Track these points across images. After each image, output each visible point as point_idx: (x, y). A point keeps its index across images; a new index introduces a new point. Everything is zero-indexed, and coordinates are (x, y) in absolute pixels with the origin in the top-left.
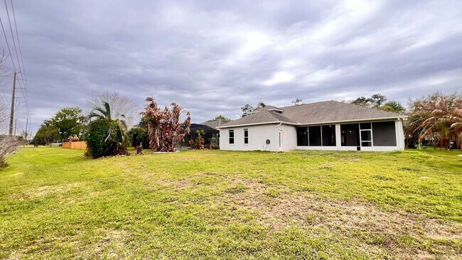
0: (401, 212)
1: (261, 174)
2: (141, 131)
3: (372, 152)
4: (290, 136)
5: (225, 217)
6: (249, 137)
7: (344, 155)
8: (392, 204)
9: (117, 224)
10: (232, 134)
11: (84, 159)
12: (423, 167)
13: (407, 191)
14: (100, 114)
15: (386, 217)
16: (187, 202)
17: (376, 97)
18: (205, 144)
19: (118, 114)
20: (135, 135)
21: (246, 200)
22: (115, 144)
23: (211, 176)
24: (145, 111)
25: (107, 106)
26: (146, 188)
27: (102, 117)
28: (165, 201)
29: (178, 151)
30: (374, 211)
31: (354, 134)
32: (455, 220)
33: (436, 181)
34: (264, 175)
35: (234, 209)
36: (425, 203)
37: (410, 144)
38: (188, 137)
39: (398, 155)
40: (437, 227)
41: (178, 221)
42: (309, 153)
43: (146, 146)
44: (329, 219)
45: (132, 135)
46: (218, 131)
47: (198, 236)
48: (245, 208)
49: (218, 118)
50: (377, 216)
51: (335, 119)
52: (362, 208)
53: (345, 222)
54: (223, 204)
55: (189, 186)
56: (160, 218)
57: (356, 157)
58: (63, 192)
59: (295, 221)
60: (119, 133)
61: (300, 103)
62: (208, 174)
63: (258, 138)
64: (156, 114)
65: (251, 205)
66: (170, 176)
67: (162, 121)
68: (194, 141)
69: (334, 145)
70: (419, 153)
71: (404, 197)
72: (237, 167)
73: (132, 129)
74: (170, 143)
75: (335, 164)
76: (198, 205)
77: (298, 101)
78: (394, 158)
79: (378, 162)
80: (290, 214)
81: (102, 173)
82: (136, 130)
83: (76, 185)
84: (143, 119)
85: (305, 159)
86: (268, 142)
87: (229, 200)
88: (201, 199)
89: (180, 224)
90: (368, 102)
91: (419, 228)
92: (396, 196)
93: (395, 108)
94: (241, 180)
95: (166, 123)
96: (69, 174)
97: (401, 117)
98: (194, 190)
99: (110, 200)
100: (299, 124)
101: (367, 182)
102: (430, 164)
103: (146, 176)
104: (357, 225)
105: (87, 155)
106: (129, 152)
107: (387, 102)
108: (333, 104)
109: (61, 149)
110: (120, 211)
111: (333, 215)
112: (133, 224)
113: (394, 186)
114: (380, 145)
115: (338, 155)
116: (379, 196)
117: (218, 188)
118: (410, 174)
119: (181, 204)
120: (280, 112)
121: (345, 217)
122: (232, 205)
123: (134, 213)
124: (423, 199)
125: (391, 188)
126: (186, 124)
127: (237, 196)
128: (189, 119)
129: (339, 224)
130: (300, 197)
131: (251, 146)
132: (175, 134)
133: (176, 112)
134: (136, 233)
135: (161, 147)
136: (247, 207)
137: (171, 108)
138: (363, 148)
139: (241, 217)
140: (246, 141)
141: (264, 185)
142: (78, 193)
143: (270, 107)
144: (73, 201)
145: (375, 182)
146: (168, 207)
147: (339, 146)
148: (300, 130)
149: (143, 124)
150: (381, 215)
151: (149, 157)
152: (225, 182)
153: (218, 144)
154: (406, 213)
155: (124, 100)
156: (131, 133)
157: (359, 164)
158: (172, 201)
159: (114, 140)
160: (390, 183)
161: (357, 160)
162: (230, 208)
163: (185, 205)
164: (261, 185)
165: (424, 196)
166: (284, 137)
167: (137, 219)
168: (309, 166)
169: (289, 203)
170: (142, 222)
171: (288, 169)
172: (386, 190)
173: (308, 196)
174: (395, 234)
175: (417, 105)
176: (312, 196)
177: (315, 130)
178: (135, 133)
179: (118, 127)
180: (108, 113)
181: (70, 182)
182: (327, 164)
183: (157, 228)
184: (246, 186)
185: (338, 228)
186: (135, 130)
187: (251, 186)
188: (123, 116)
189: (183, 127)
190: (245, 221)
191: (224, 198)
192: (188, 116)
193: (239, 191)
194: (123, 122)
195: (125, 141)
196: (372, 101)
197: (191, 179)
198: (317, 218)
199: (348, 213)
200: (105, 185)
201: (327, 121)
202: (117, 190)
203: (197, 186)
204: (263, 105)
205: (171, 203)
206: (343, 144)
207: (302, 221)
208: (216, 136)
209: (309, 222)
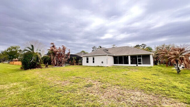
0: (153, 94)
1: (100, 78)
2: (48, 57)
3: (142, 67)
4: (111, 60)
5: (84, 99)
6: (95, 60)
7: (132, 68)
8: (150, 91)
9: (34, 105)
10: (87, 59)
11: (20, 70)
12: (160, 74)
13: (154, 84)
14: (29, 50)
16: (67, 92)
17: (143, 45)
18: (76, 63)
19: (37, 50)
20: (45, 59)
21: (93, 90)
22: (35, 63)
23: (78, 79)
24: (50, 49)
25: (32, 46)
26: (49, 85)
27: (30, 51)
28: (57, 92)
29: (64, 66)
30: (143, 94)
31: (135, 59)
32: (172, 98)
33: (165, 80)
34: (101, 78)
35: (88, 95)
36: (161, 90)
37: (155, 63)
38: (69, 60)
39: (151, 68)
40: (166, 101)
41: (63, 102)
42: (118, 67)
43: (50, 64)
44: (126, 98)
45: (44, 59)
46: (82, 58)
49: (82, 52)
50: (144, 97)
51: (128, 53)
52: (139, 93)
53: (133, 100)
54: (83, 92)
55: (68, 84)
56: (55, 101)
57: (136, 69)
58: (8, 88)
59: (113, 100)
60: (38, 58)
61: (115, 46)
62: (77, 78)
63: (98, 61)
64: (55, 50)
65: (95, 93)
66: (60, 79)
67: (57, 53)
68: (72, 62)
69: (128, 63)
70: (158, 67)
71: (153, 88)
72: (90, 74)
74: (61, 63)
75: (128, 72)
76: (72, 93)
77: (114, 45)
79: (144, 71)
80: (111, 97)
81: (29, 78)
82: (46, 57)
83: (15, 84)
84: (49, 52)
85: (117, 70)
86: (102, 62)
87: (86, 90)
88: (74, 90)
90: (140, 47)
91: (159, 102)
92: (151, 87)
93: (149, 49)
94: (91, 81)
95: (59, 54)
96: (12, 78)
97: (152, 53)
98: (71, 86)
100: (115, 55)
101: (140, 81)
102: (162, 72)
103: (49, 79)
104: (137, 101)
105: (21, 68)
106: (42, 67)
107: (147, 47)
108: (127, 48)
109: (9, 65)
110: (36, 98)
111: (128, 97)
112: (42, 105)
113: (150, 83)
114: (145, 64)
115: (129, 68)
116: (145, 87)
117: (81, 85)
118: (156, 77)
119: (65, 93)
120: (107, 50)
121: (132, 97)
122: (87, 93)
123: (43, 99)
124: (160, 88)
125: (149, 83)
126: (68, 54)
127: (89, 88)
128: (69, 52)
129: (130, 101)
130: (115, 88)
131: (95, 64)
132: (63, 59)
133: (64, 49)
135: (57, 64)
136: (94, 94)
137: (62, 48)
138: (139, 65)
139: (91, 99)
140: (94, 62)
141: (100, 83)
142: (16, 88)
143: (103, 48)
144: (13, 93)
145: (143, 80)
146: (59, 95)
147: (130, 64)
148: (115, 58)
149: (49, 54)
150: (146, 96)
151: (52, 69)
152: (84, 82)
153: (82, 63)
154: (154, 95)
155: (41, 43)
156: (43, 58)
157: (137, 72)
158: (61, 92)
159: (35, 62)
160: (149, 81)
161: (137, 70)
162: (86, 94)
163: (67, 94)
164: (99, 83)
166: (109, 61)
167: (44, 102)
168: (118, 73)
169: (111, 92)
170: (46, 103)
171: (111, 75)
172: (147, 85)
173: (118, 88)
174: (151, 105)
175: (158, 48)
176: (119, 88)
177: (121, 57)
178: (45, 58)
179: (37, 56)
180: (33, 49)
181: (12, 82)
182: (125, 72)
184: (93, 84)
185: (130, 103)
186: (45, 57)
187: (95, 83)
188: (40, 50)
189: (67, 56)
190: (92, 101)
191: (84, 90)
192: (69, 51)
193: (90, 86)
194: (40, 54)
195: (40, 62)
196: (142, 46)
197: (69, 80)
198: (122, 98)
199: (133, 96)
200: (30, 84)
201: (125, 54)
202: (35, 86)
203: (72, 84)
204: (101, 47)
205: (60, 93)
206: (131, 63)
207: (116, 100)
208: (81, 59)
209: (119, 100)
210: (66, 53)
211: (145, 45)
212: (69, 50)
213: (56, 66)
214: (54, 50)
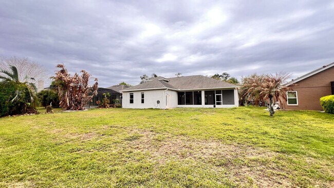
0: (235, 144)
1: (152, 125)
2: (51, 93)
3: (222, 108)
4: (174, 97)
5: (123, 159)
6: (144, 99)
7: (206, 110)
8: (231, 140)
10: (132, 97)
12: (247, 117)
13: (238, 131)
14: (7, 76)
15: (227, 148)
16: (91, 150)
17: (224, 74)
18: (110, 104)
19: (26, 77)
20: (45, 97)
21: (140, 145)
22: (22, 104)
23: (113, 128)
24: (55, 76)
25: (14, 69)
26: (54, 142)
27: (8, 80)
28: (72, 151)
29: (86, 110)
30: (221, 145)
32: (260, 146)
33: (253, 124)
34: (154, 126)
35: (131, 152)
36: (247, 138)
37: (242, 103)
38: (96, 98)
39: (235, 110)
41: (83, 166)
42: (185, 109)
44: (195, 153)
45: (42, 96)
46: (121, 94)
47: (100, 176)
48: (139, 151)
49: (121, 84)
50: (222, 148)
51: (202, 87)
52: (215, 144)
53: (205, 154)
54: (122, 149)
55: (94, 137)
56: (66, 166)
59: (173, 156)
60: (28, 95)
61: (180, 76)
62: (111, 127)
63: (151, 99)
64: (66, 79)
65: (144, 148)
66: (78, 130)
67: (72, 85)
68: (101, 101)
69: (201, 104)
70: (245, 108)
71: (236, 135)
72: (135, 121)
73: (42, 91)
74: (80, 103)
75: (200, 117)
76: (101, 152)
77: (179, 74)
78: (233, 112)
79: (224, 114)
80: (171, 152)
82: (47, 92)
84: (53, 83)
85: (183, 114)
86: (158, 102)
87: (127, 146)
88: (104, 147)
89: (84, 169)
92: (232, 135)
93: (234, 81)
94: (137, 131)
95: (76, 87)
97: (237, 87)
98: (99, 140)
99: (14, 155)
100: (179, 90)
101: (218, 127)
102: (250, 115)
103: (54, 132)
104: (211, 155)
106: (39, 111)
107: (230, 78)
108: (200, 78)
110: (23, 164)
111: (198, 150)
112: (38, 174)
113: (232, 129)
114: (226, 104)
115: (202, 111)
116: (224, 135)
117: (119, 137)
118: (241, 122)
119: (87, 153)
120: (167, 81)
121: (204, 151)
122: (130, 149)
123: (40, 164)
124: (246, 136)
125: (230, 130)
126: (94, 88)
127: (134, 142)
128: (97, 84)
129: (201, 155)
130: (177, 140)
131: (146, 105)
132: (84, 95)
133: (86, 78)
134: (40, 182)
135: (71, 106)
136: (141, 150)
137: (80, 75)
138: (217, 106)
139: (136, 158)
140: (143, 102)
141: (154, 133)
143: (160, 77)
145: (222, 127)
146: (75, 156)
147: (203, 105)
148: (180, 94)
149: (54, 86)
150: (224, 147)
151: (59, 115)
152: (124, 133)
153: (121, 104)
154: (237, 145)
155: (33, 66)
156: (41, 94)
157: (214, 116)
158: (79, 151)
159: (21, 101)
160: (230, 127)
161: (214, 113)
162: (127, 152)
163: (90, 153)
164: (151, 133)
165: (247, 134)
166: (169, 99)
167: (42, 169)
168: (184, 118)
169: (171, 145)
170: (48, 171)
171: (171, 121)
172: (227, 132)
173: (183, 138)
174: (231, 158)
175: (246, 80)
176: (185, 138)
177: (189, 94)
178: (45, 94)
179: (27, 89)
180: (15, 75)
182: (196, 116)
183: (62, 175)
184: (140, 135)
185: (200, 158)
186: (45, 92)
187: (145, 134)
188: (33, 79)
189: (92, 90)
190: (139, 160)
191: (124, 145)
192: (96, 81)
193: (135, 139)
194: (32, 85)
195: (34, 101)
196: (222, 77)
197: (97, 132)
198: (188, 153)
199: (206, 148)
200: (9, 142)
201: (196, 88)
202: (23, 145)
203: (102, 137)
204: (156, 76)
205: (77, 152)
206: (206, 104)
207: (178, 156)
208: (119, 98)
209: (183, 156)
210: (91, 84)
211: (228, 75)
213: (69, 109)
214: (65, 79)
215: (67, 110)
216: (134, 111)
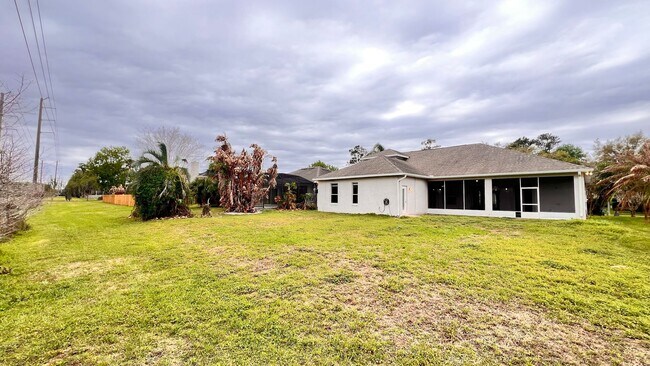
0: (585, 325)
1: (377, 253)
2: (209, 183)
3: (539, 220)
4: (418, 194)
5: (324, 323)
6: (359, 194)
7: (497, 224)
8: (572, 312)
9: (173, 327)
10: (335, 190)
11: (131, 221)
12: (617, 248)
13: (592, 287)
14: (154, 159)
16: (270, 294)
17: (544, 137)
18: (296, 202)
19: (177, 159)
20: (201, 188)
21: (355, 295)
22: (172, 201)
23: (304, 254)
24: (214, 155)
25: (163, 148)
26: (213, 271)
27: (156, 164)
28: (240, 292)
29: (259, 212)
30: (544, 322)
31: (512, 193)
33: (637, 272)
34: (381, 254)
35: (338, 309)
36: (623, 311)
37: (595, 208)
38: (273, 192)
39: (578, 227)
40: (642, 355)
41: (258, 326)
42: (445, 219)
43: (215, 203)
44: (477, 332)
45: (196, 188)
46: (316, 185)
48: (354, 308)
49: (315, 165)
50: (550, 331)
51: (484, 171)
52: (526, 315)
53: (501, 339)
54: (322, 300)
55: (273, 269)
56: (232, 319)
57: (514, 228)
58: (101, 272)
59: (426, 333)
60: (179, 185)
61: (432, 145)
62: (301, 250)
63: (372, 197)
64: (230, 159)
65: (362, 303)
66: (248, 252)
67: (237, 169)
68: (282, 198)
69: (482, 207)
70: (607, 223)
71: (589, 301)
72: (342, 240)
73: (197, 179)
74: (249, 200)
75: (484, 240)
76: (286, 301)
77: (430, 142)
78: (572, 231)
79: (547, 237)
80: (419, 321)
81: (155, 244)
82: (203, 181)
83: (118, 261)
84: (211, 166)
85: (440, 230)
86: (386, 202)
87: (330, 294)
88: (290, 292)
89: (260, 331)
90: (533, 145)
91: (614, 355)
92: (577, 297)
93: (572, 155)
94: (347, 262)
95: (243, 172)
96: (110, 244)
97: (583, 170)
98: (281, 276)
99: (164, 287)
100: (432, 177)
101: (533, 271)
102: (626, 243)
103: (214, 251)
104: (519, 344)
105: (135, 215)
106: (193, 212)
107: (560, 145)
108: (482, 151)
109: (101, 205)
110: (178, 307)
111: (482, 326)
112: (195, 328)
113: (574, 281)
114: (550, 211)
115: (487, 225)
116: (551, 297)
117: (315, 273)
118: (596, 260)
119: (263, 299)
120: (405, 159)
121: (500, 330)
122: (335, 302)
123: (197, 310)
124: (618, 304)
125: (569, 283)
126: (271, 173)
127: (341, 288)
128: (275, 166)
129: (491, 341)
130: (432, 294)
131: (362, 207)
132: (256, 187)
133: (258, 156)
134: (198, 344)
135: (236, 205)
136: (357, 307)
137: (250, 151)
138: (525, 215)
139: (347, 323)
140: (355, 200)
141: (380, 272)
142: (121, 274)
143: (390, 151)
144: (114, 288)
145: (545, 272)
146: (244, 302)
147: (489, 211)
148: (433, 186)
149: (211, 172)
150: (555, 330)
151: (221, 221)
152: (324, 265)
153: (316, 202)
154: (593, 328)
155: (186, 139)
156: (195, 184)
157: (520, 241)
158: (250, 293)
159: (171, 196)
160: (567, 275)
161: (517, 233)
162: (331, 307)
163: (268, 301)
164: (375, 270)
165: (620, 298)
166: (409, 196)
167: (200, 320)
168: (445, 242)
169: (418, 304)
170: (207, 325)
171: (416, 246)
172: (561, 288)
173: (445, 291)
175: (608, 150)
176: (450, 292)
177: (454, 185)
178: (201, 185)
179: (177, 178)
180: (163, 158)
181: (111, 256)
182: (471, 238)
183: (227, 337)
184: (355, 273)
185: (491, 348)
186: (200, 181)
187: (362, 272)
188: (185, 160)
189: (267, 178)
190: (353, 331)
191: (323, 291)
192: (273, 163)
193: (344, 281)
194: (185, 171)
195: (187, 197)
196: (538, 144)
197: (277, 257)
198: (459, 330)
199: (504, 323)
200: (158, 263)
201: (472, 173)
202: (174, 271)
203: (285, 269)
204: (381, 148)
205: (248, 295)
206: (496, 207)
207: (437, 335)
208: (312, 191)
209: (448, 336)
210: (265, 168)
211: (553, 138)
212: (274, 159)
213: (232, 209)
214: (228, 160)
215: (231, 211)
216: (340, 218)
